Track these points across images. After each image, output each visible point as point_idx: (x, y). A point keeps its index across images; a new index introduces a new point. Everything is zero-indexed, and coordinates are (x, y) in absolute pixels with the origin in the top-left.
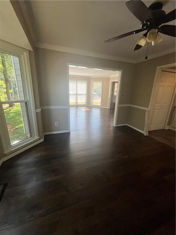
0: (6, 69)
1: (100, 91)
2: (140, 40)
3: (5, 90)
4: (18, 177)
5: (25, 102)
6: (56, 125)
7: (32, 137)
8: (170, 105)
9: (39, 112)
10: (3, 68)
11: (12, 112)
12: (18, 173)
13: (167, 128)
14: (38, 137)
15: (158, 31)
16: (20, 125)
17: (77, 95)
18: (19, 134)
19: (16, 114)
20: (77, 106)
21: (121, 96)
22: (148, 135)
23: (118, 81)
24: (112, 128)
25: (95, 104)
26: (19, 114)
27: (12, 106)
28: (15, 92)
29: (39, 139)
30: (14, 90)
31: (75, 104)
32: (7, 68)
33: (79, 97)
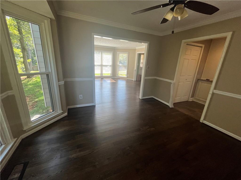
0: (22, 37)
1: (126, 62)
2: (167, 14)
3: (22, 60)
4: (40, 154)
5: (47, 75)
6: (80, 98)
7: (54, 111)
8: (194, 77)
9: (62, 85)
10: (19, 35)
11: (30, 84)
12: (40, 150)
13: (191, 100)
14: (61, 111)
15: (185, 6)
16: (40, 98)
17: (102, 66)
18: (39, 107)
19: (35, 85)
20: (102, 78)
21: (147, 69)
22: (173, 107)
23: (144, 52)
24: (138, 101)
25: (120, 76)
26: (38, 86)
27: (30, 77)
28: (34, 62)
29: (62, 113)
30: (32, 60)
31: (100, 75)
32: (24, 35)
33: (104, 68)
